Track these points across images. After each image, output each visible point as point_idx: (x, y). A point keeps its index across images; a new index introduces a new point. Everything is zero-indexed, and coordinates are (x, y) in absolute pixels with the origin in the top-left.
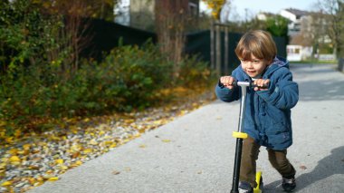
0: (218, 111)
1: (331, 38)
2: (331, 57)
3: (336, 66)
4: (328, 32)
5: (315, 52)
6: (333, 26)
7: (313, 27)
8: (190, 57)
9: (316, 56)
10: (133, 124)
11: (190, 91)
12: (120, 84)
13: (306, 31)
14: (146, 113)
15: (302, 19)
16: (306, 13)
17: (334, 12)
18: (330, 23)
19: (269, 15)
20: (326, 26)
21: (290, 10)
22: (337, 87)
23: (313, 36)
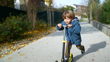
0: (47, 39)
1: (86, 13)
2: (87, 19)
3: (88, 22)
4: (85, 12)
5: (82, 18)
6: (87, 10)
7: (81, 10)
8: (40, 20)
9: (82, 19)
10: (12, 47)
11: (40, 32)
12: (8, 30)
13: (79, 11)
14: (20, 42)
15: (78, 7)
16: (79, 6)
17: (87, 5)
18: (86, 9)
19: (67, 6)
20: (85, 10)
21: (74, 5)
22: (89, 29)
23: (81, 13)
